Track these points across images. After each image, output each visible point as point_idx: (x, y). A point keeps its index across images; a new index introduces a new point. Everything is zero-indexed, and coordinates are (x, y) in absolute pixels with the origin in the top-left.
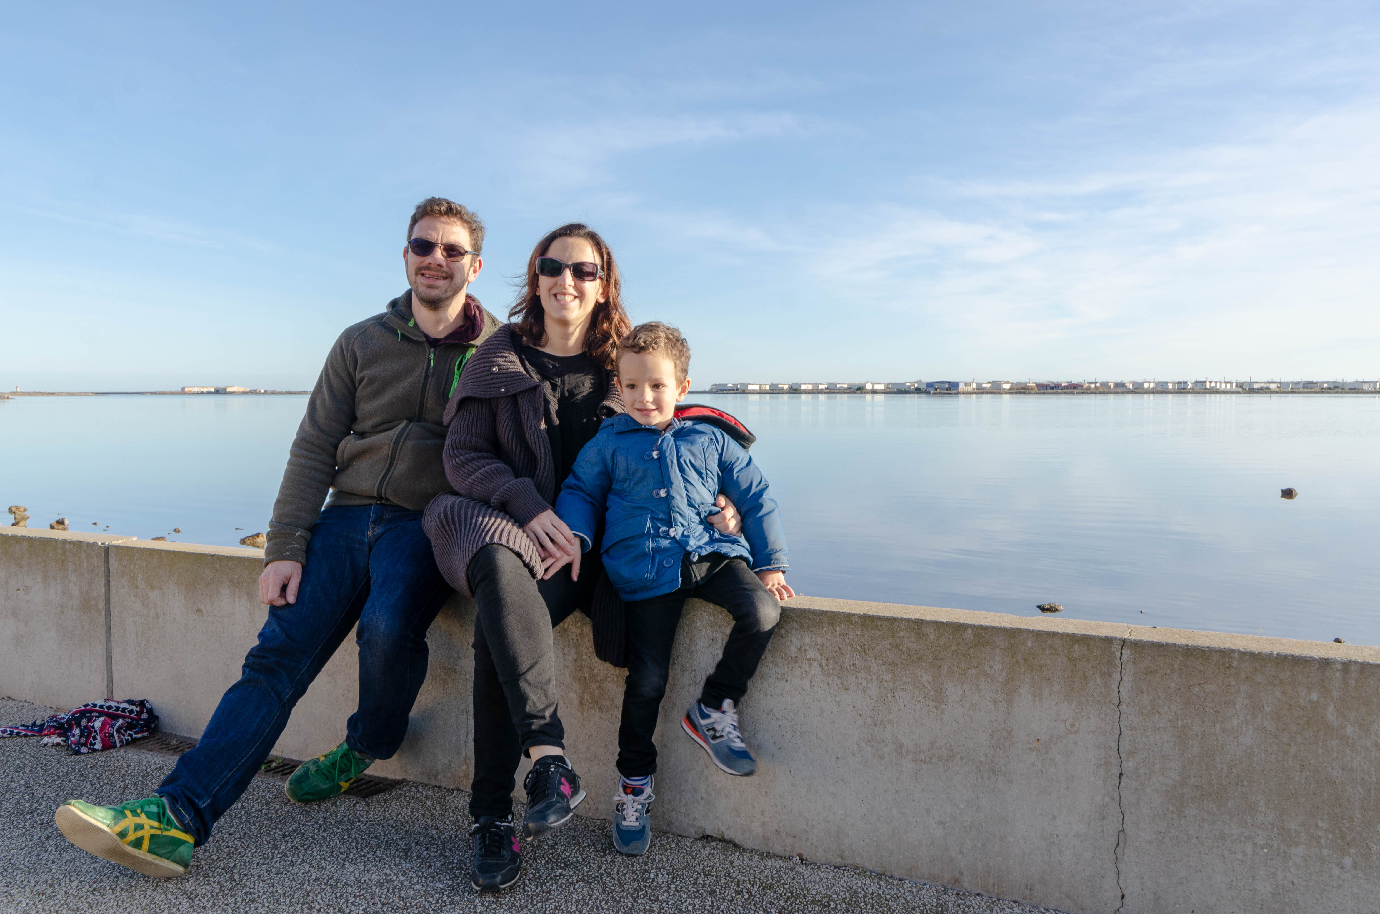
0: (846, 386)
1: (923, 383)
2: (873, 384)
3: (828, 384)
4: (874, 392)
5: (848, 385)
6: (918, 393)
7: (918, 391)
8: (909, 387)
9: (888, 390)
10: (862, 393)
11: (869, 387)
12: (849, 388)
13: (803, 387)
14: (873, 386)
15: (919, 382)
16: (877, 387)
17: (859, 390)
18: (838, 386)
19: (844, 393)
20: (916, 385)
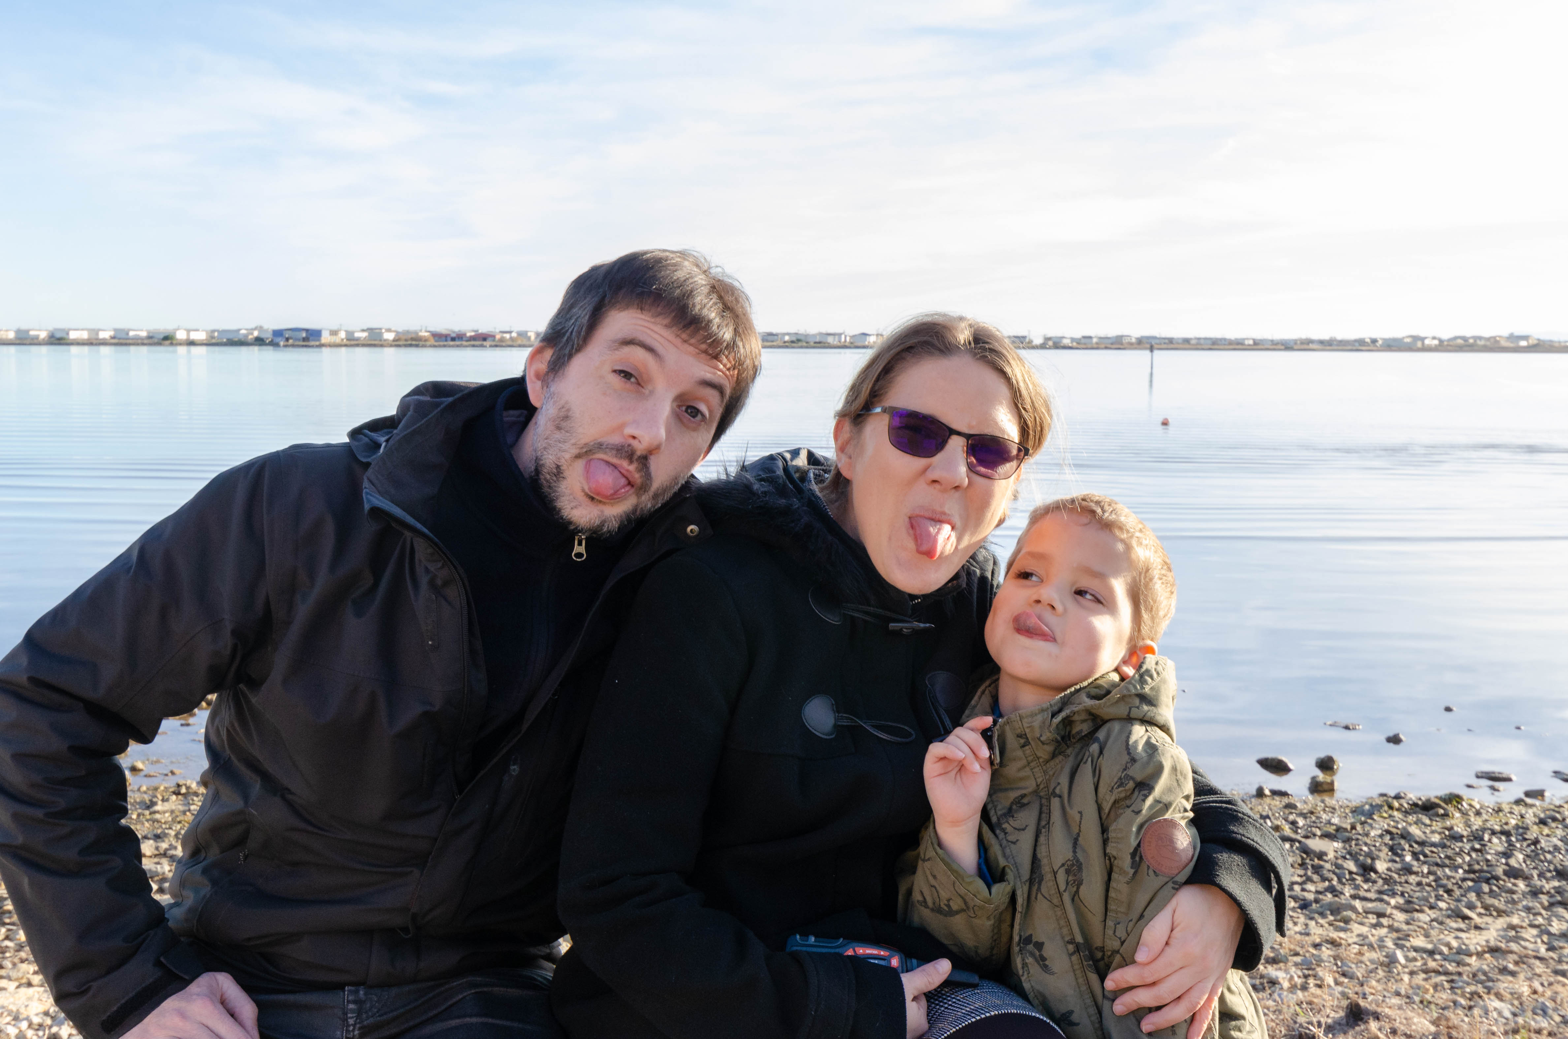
0: (144, 334)
1: (267, 331)
2: (188, 331)
3: (115, 330)
4: (191, 343)
5: (149, 332)
6: (260, 345)
7: (259, 341)
8: (246, 336)
9: (214, 341)
10: (172, 344)
11: (181, 335)
12: (150, 337)
13: (73, 335)
14: (188, 335)
15: (260, 328)
16: (194, 336)
17: (168, 339)
18: (131, 334)
19: (143, 344)
20: (256, 334)
